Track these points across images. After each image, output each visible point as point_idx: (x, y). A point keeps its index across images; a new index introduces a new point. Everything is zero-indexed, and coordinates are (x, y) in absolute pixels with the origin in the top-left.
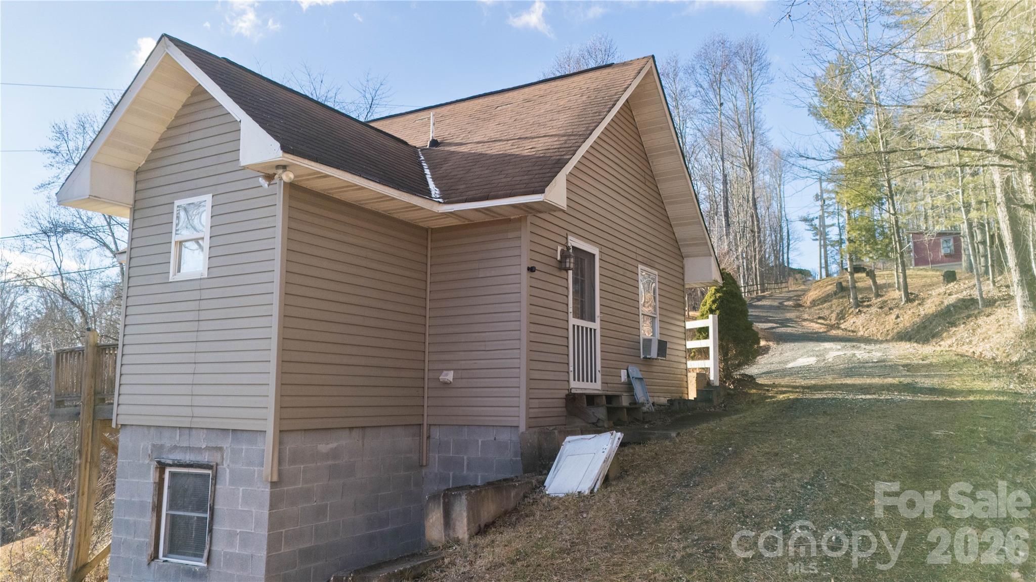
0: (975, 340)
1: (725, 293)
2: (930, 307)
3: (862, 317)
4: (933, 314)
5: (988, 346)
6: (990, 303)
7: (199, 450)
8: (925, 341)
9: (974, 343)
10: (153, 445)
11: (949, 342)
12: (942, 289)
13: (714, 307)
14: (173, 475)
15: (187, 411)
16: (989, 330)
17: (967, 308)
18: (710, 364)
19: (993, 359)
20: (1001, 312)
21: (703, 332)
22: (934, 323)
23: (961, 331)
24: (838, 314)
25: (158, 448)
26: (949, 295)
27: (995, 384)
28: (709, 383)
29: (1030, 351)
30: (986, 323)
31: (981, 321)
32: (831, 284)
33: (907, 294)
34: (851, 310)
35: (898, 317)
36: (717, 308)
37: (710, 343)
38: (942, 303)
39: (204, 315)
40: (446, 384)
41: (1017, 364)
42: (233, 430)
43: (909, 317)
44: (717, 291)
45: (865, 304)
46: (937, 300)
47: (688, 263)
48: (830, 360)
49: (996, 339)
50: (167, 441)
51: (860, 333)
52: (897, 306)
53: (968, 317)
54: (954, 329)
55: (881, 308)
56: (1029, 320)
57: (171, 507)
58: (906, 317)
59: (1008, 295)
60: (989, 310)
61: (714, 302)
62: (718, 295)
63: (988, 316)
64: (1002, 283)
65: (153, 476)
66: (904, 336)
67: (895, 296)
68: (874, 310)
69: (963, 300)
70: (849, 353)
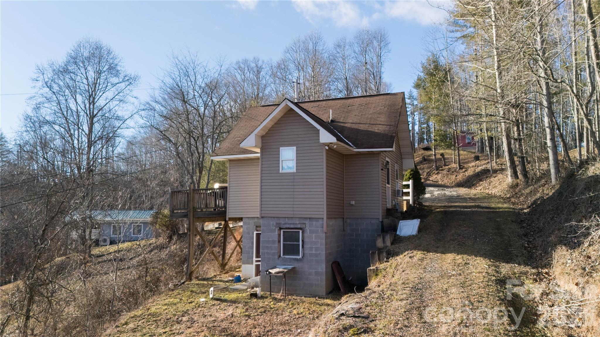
0: (491, 187)
1: (414, 172)
2: (470, 172)
3: (440, 175)
4: (472, 175)
5: (496, 190)
6: (495, 171)
7: (296, 224)
8: (470, 187)
9: (490, 189)
10: (276, 223)
11: (480, 188)
12: (473, 164)
13: (410, 177)
14: (284, 232)
15: (292, 212)
16: (496, 183)
17: (486, 173)
18: (410, 198)
19: (500, 196)
20: (500, 176)
21: (408, 186)
22: (473, 179)
23: (484, 184)
24: (427, 173)
25: (280, 224)
26: (478, 167)
27: (505, 205)
28: (410, 205)
29: (514, 193)
30: (495, 180)
31: (492, 179)
32: (418, 157)
33: (460, 166)
34: (433, 172)
35: (456, 176)
36: (412, 177)
37: (410, 190)
38: (475, 170)
39: (295, 184)
40: (352, 205)
41: (509, 198)
42: (309, 218)
43: (460, 177)
44: (411, 171)
45: (440, 169)
46: (473, 169)
47: (404, 161)
48: (436, 195)
49: (499, 188)
50: (282, 221)
51: (440, 183)
52: (455, 171)
53: (487, 177)
54: (481, 183)
55: (448, 171)
56: (513, 181)
57: (284, 241)
58: (460, 176)
59: (502, 168)
60: (495, 175)
61: (410, 175)
62: (412, 172)
63: (495, 177)
64: (499, 162)
65: (277, 233)
66: (460, 185)
67: (454, 166)
68: (445, 172)
69: (484, 170)
70: (443, 192)
